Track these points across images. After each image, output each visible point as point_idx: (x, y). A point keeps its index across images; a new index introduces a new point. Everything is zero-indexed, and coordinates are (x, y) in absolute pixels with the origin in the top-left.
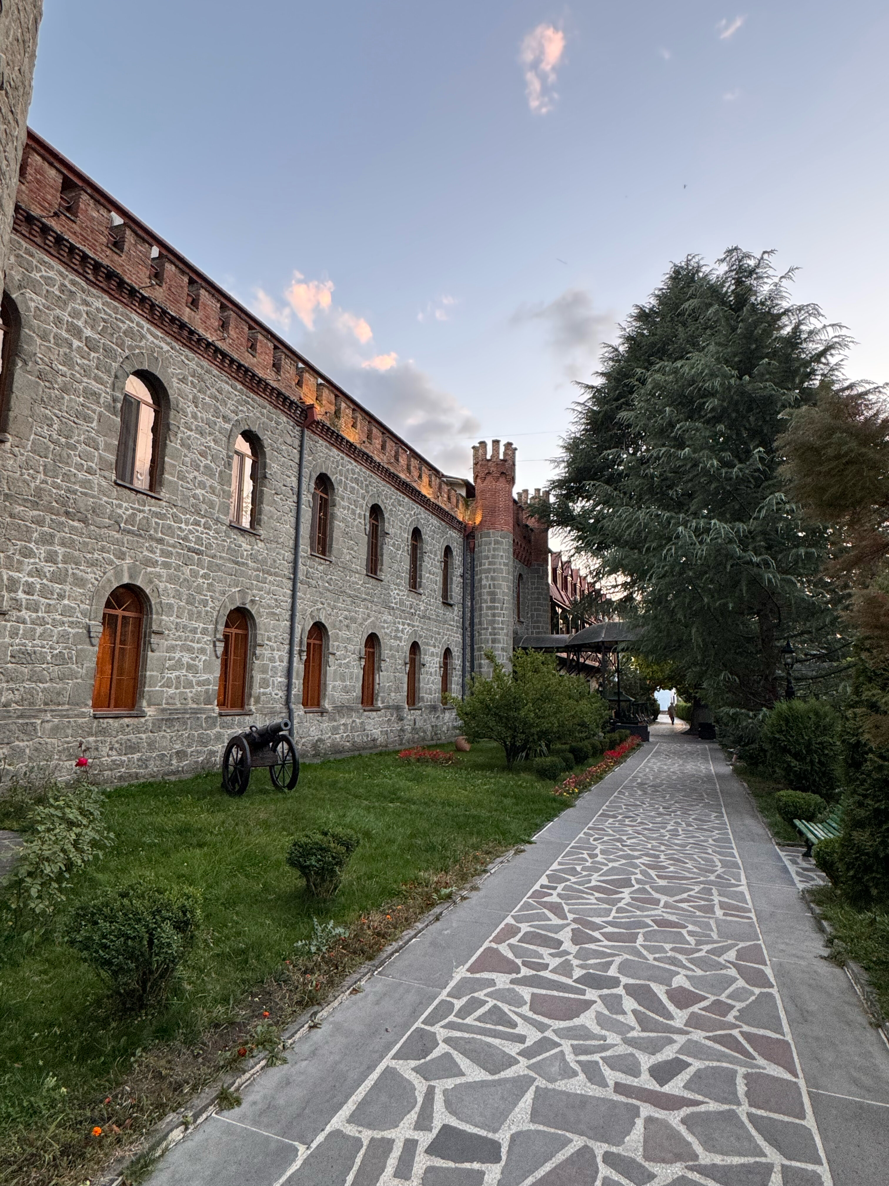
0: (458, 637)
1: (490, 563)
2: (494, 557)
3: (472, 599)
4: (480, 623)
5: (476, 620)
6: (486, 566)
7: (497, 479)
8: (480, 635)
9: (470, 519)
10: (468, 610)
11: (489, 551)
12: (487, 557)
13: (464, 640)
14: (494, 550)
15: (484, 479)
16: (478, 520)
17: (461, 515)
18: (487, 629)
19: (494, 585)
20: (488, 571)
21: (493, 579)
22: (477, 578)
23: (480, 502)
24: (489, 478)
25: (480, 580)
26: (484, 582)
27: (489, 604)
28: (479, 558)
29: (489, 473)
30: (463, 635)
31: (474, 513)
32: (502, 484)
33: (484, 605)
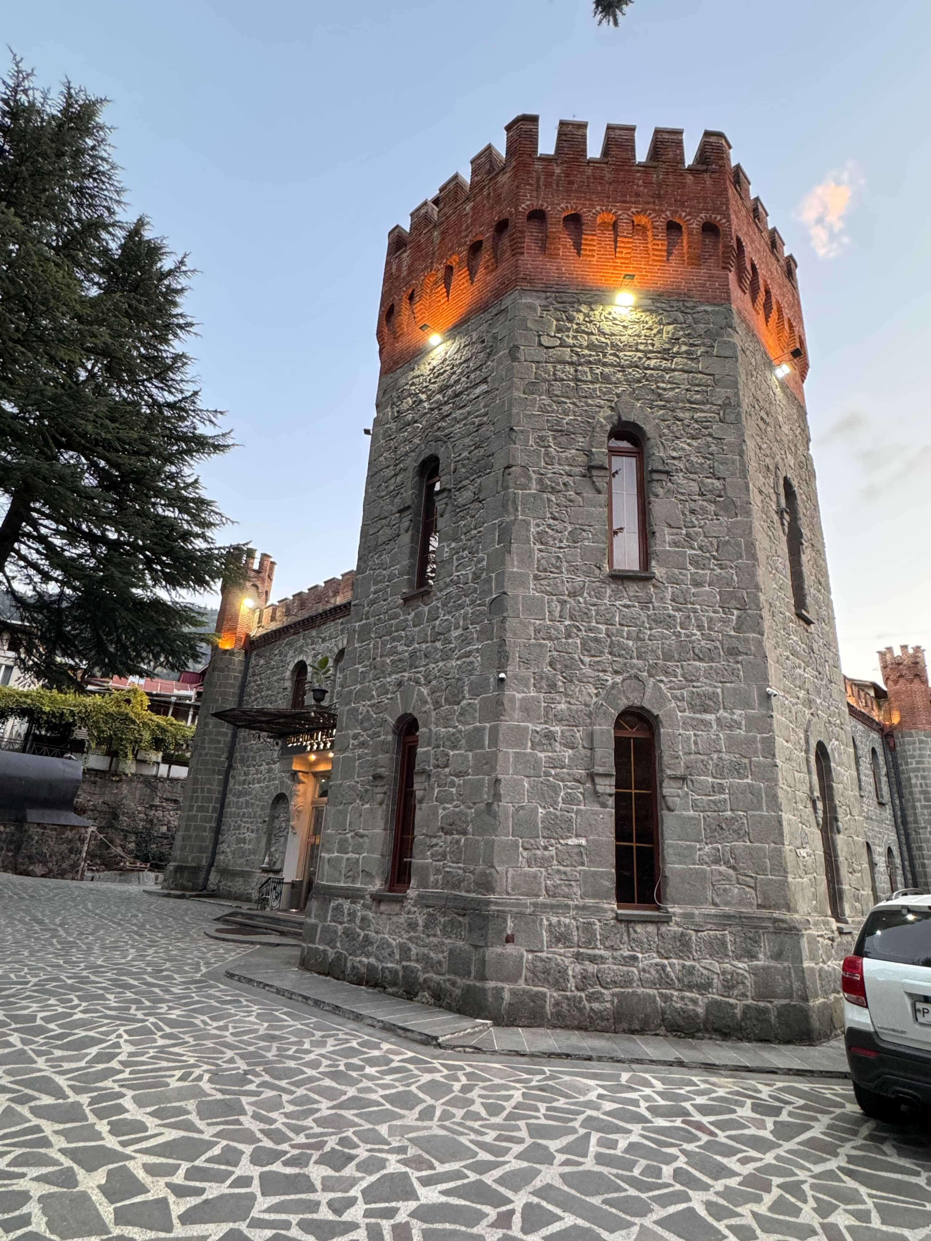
0: (893, 837)
1: (918, 763)
2: (921, 756)
3: (901, 797)
4: (916, 822)
5: (910, 819)
6: (914, 765)
7: (911, 681)
8: (918, 833)
9: (884, 719)
10: (898, 808)
11: (914, 750)
12: (914, 757)
13: (899, 838)
14: (920, 749)
15: (896, 682)
16: (896, 720)
17: (877, 715)
18: (925, 828)
19: (926, 785)
20: (917, 770)
21: (924, 778)
22: (903, 777)
23: (895, 704)
24: (901, 681)
25: (909, 779)
26: (914, 781)
27: (923, 803)
28: (903, 758)
29: (901, 676)
30: (898, 833)
31: (889, 712)
32: (916, 685)
33: (918, 804)
